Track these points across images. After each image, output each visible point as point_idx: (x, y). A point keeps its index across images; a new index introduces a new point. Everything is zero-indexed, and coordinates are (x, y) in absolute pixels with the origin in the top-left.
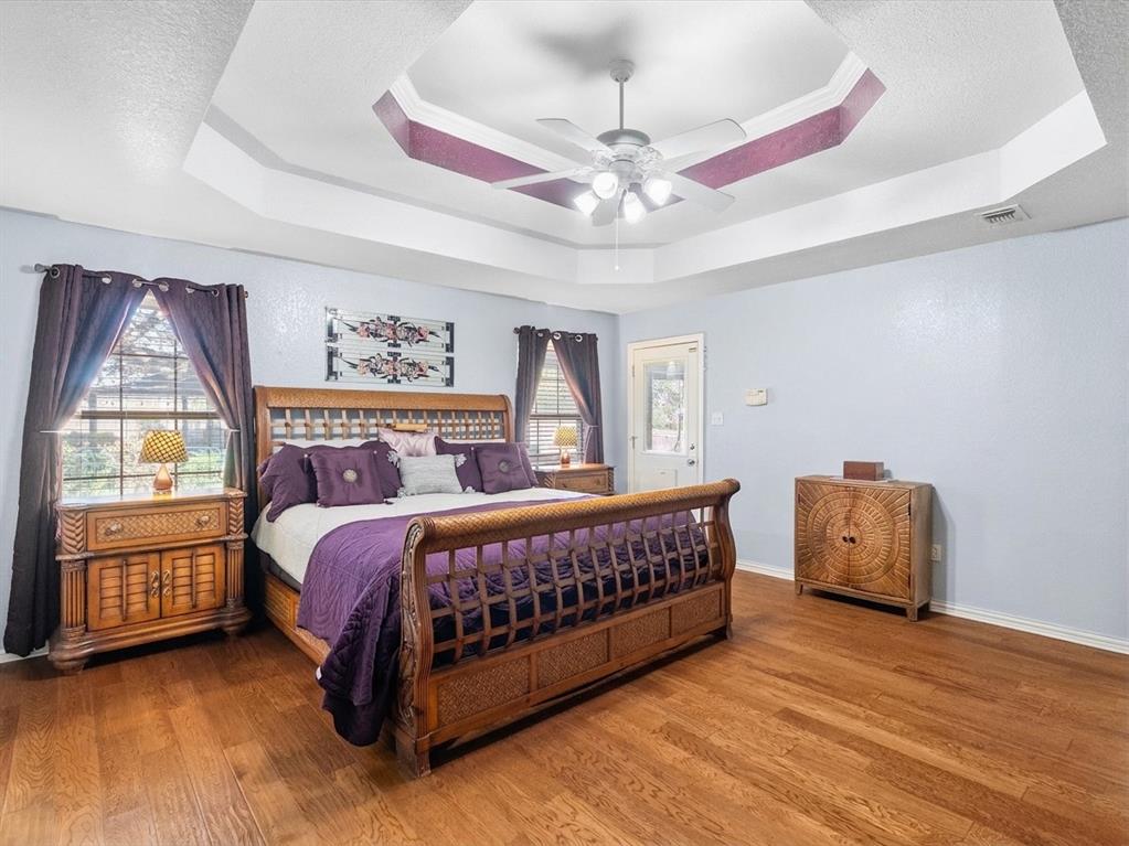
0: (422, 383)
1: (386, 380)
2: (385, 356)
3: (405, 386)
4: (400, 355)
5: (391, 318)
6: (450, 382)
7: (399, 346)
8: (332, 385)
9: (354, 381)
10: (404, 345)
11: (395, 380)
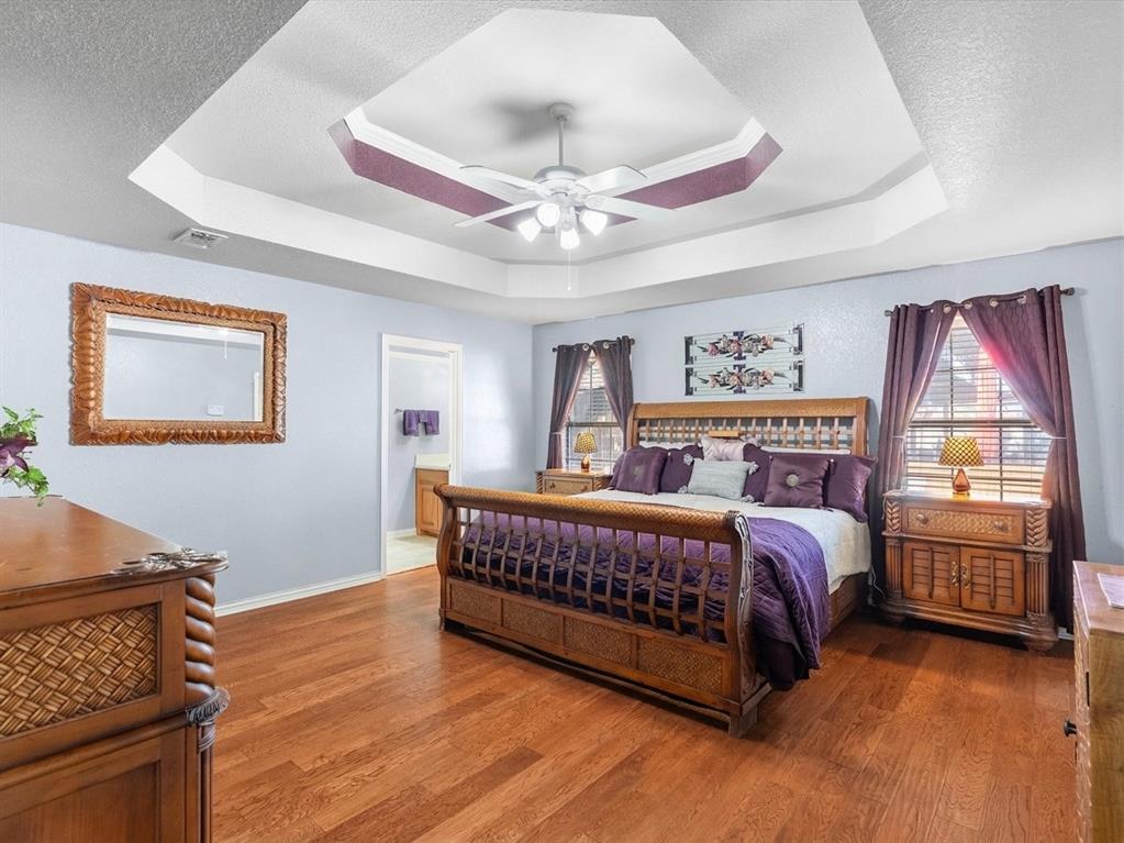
0: (769, 391)
1: (732, 391)
2: (731, 369)
3: (752, 394)
4: (744, 366)
5: (736, 334)
6: (799, 386)
7: (745, 358)
8: (690, 399)
9: (708, 394)
10: (749, 356)
11: (740, 391)
